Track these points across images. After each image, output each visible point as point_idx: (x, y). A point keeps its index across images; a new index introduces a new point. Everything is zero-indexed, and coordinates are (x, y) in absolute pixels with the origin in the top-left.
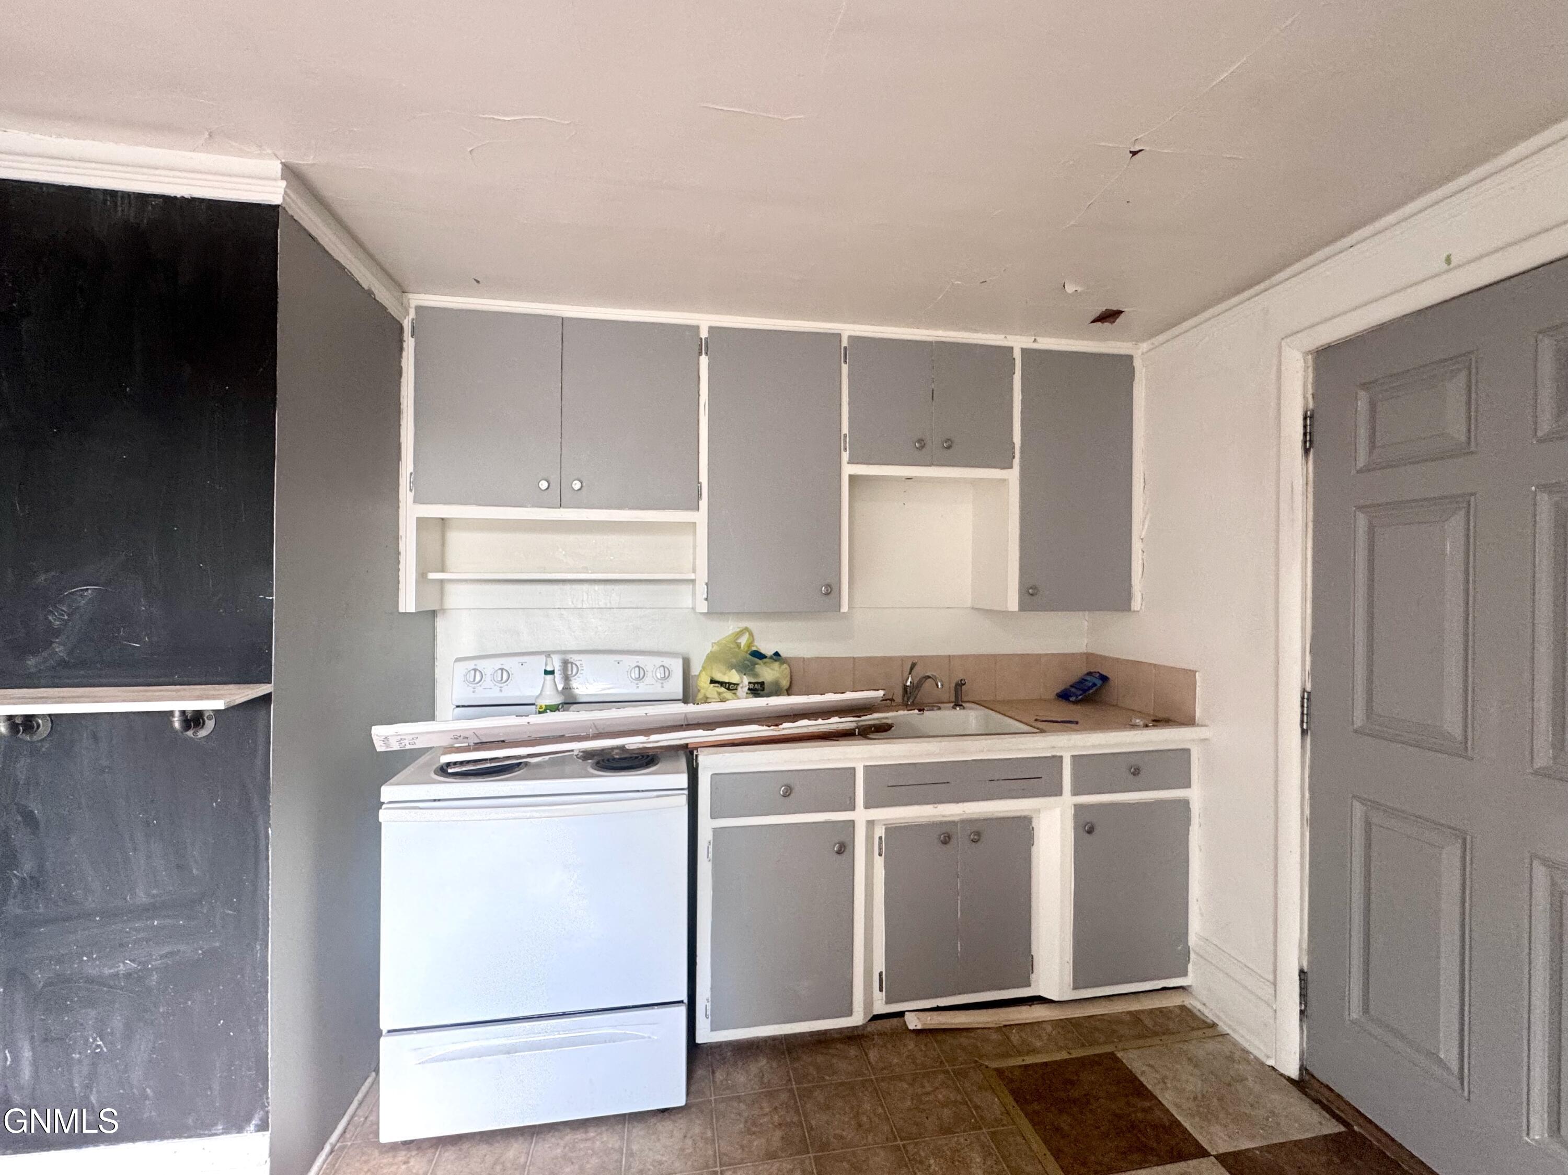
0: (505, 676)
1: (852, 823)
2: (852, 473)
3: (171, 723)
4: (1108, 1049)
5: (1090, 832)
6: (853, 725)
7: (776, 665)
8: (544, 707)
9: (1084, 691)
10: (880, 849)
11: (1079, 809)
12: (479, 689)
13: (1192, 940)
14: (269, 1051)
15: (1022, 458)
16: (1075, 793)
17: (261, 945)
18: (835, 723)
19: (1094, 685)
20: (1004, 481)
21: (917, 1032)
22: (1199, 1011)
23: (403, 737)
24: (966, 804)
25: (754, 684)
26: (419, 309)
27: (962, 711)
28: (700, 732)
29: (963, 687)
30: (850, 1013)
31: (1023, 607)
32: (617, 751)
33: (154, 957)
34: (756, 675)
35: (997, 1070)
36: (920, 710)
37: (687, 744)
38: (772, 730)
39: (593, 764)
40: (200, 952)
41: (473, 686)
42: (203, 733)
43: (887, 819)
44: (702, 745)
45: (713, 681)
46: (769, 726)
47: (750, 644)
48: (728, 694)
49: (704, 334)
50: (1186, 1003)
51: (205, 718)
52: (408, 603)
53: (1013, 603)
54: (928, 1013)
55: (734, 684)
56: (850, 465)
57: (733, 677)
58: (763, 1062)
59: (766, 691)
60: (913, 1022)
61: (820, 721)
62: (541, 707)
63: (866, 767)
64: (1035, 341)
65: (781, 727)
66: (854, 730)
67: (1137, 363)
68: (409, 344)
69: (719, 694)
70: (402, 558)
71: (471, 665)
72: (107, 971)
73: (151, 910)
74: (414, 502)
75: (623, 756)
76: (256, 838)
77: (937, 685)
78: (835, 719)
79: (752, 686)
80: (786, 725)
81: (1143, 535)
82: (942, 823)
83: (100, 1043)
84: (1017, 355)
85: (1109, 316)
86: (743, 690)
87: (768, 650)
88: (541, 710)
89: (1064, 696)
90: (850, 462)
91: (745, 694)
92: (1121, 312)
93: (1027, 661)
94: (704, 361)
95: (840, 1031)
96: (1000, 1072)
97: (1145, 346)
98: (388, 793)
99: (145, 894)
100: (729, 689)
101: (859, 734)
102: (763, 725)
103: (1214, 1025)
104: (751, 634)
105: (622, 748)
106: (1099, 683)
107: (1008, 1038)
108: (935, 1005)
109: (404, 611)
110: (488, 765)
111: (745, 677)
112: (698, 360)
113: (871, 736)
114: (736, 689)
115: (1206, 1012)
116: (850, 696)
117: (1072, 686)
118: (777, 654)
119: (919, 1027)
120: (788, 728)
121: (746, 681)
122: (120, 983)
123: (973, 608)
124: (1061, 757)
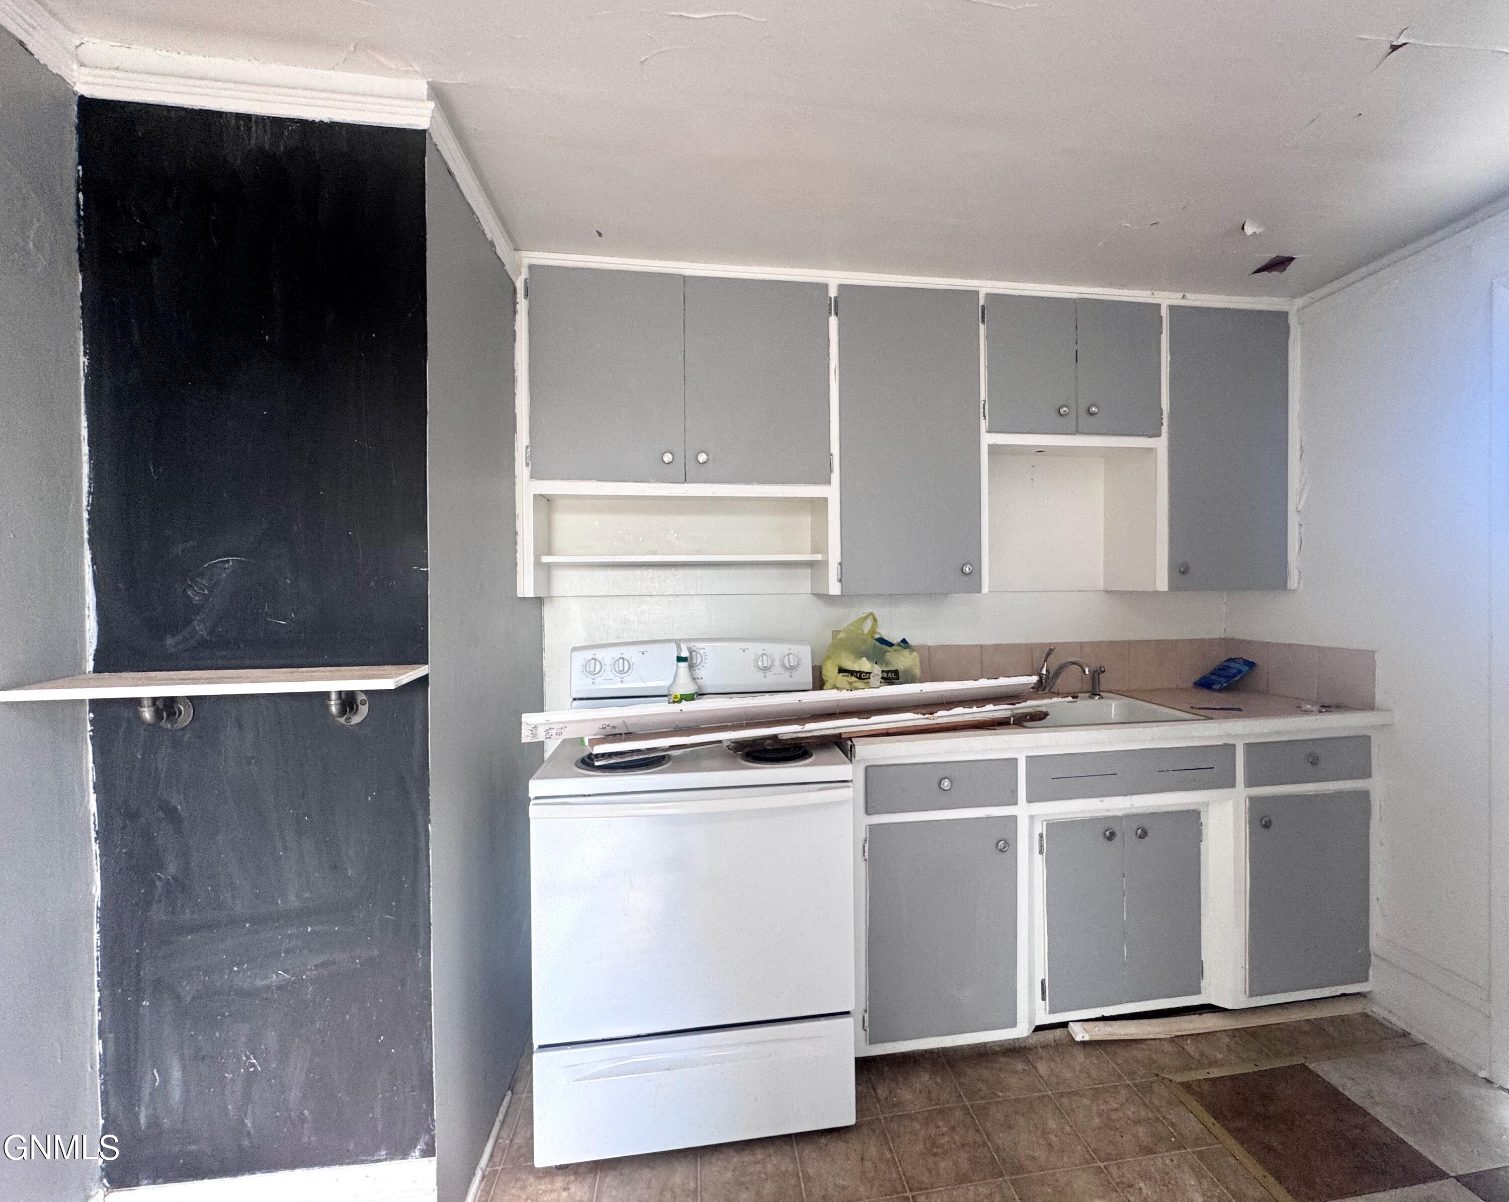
0: (623, 667)
1: (1014, 819)
2: (991, 443)
3: (327, 707)
4: (1296, 1060)
5: (1267, 825)
6: (1007, 714)
7: (906, 652)
8: (679, 696)
9: (1229, 678)
10: (1041, 846)
11: (1254, 802)
12: (598, 680)
13: (1374, 943)
14: (434, 1069)
15: (1170, 426)
16: (1250, 783)
17: (422, 953)
18: (990, 711)
19: (1240, 672)
20: (1150, 450)
21: (1084, 1044)
22: (1384, 1018)
23: (552, 726)
24: (1134, 797)
25: (887, 672)
26: (531, 267)
27: (1101, 701)
28: (855, 721)
29: (1102, 676)
30: (1013, 1024)
31: (1174, 585)
32: (769, 741)
33: (309, 967)
34: (887, 663)
35: (1182, 1084)
36: (1074, 697)
37: (840, 734)
38: (927, 718)
39: (741, 755)
40: (358, 961)
41: (593, 676)
42: (356, 719)
43: (1046, 815)
44: (856, 735)
45: (841, 670)
46: (924, 715)
47: (873, 631)
48: (860, 684)
49: (833, 293)
50: (1368, 1011)
51: (359, 703)
52: (526, 587)
53: (1162, 584)
54: (1091, 1023)
55: (867, 673)
56: (989, 434)
57: (865, 665)
58: (925, 1077)
59: (901, 679)
60: (1080, 1033)
61: (975, 709)
62: (676, 697)
63: (1027, 757)
64: (1184, 297)
65: (935, 715)
66: (1009, 718)
67: (1293, 321)
68: (522, 306)
69: (850, 683)
70: (519, 538)
71: (589, 654)
72: (259, 983)
73: (304, 914)
74: (532, 477)
75: (776, 747)
76: (416, 835)
77: (1084, 672)
78: (990, 707)
79: (885, 675)
80: (940, 713)
81: (1300, 507)
82: (1106, 818)
83: (254, 1061)
84: (1164, 312)
85: (1279, 264)
86: (875, 679)
87: (895, 638)
88: (676, 700)
89: (1204, 684)
90: (989, 431)
91: (879, 683)
92: (1292, 259)
93: (1162, 648)
94: (833, 321)
95: (1001, 1043)
96: (1187, 1086)
97: (1299, 302)
98: (536, 787)
99: (296, 897)
100: (860, 678)
101: (1014, 724)
102: (918, 714)
103: (1405, 1034)
104: (875, 620)
105: (775, 737)
106: (1245, 669)
107: (1183, 1048)
108: (1099, 1015)
109: (522, 596)
110: (636, 758)
111: (876, 666)
112: (828, 320)
113: (1026, 724)
114: (869, 678)
115: (1394, 1020)
116: (1003, 681)
117: (1212, 674)
118: (904, 641)
119: (1087, 1038)
120: (943, 716)
121: (877, 670)
122: (273, 996)
123: (1107, 592)
124: (1234, 745)
